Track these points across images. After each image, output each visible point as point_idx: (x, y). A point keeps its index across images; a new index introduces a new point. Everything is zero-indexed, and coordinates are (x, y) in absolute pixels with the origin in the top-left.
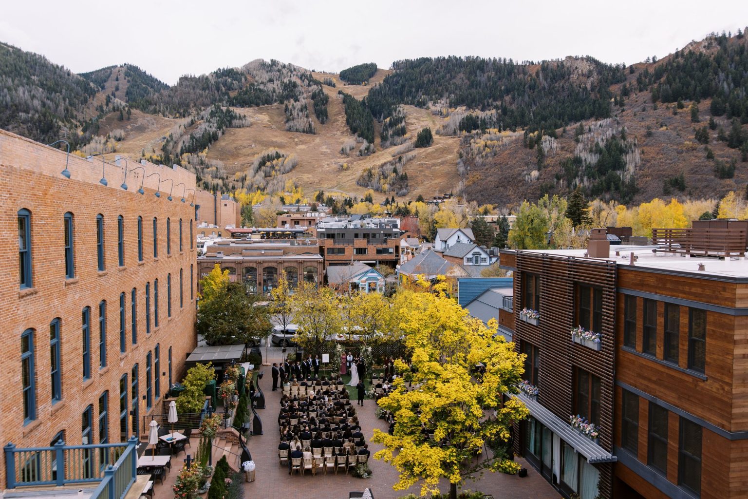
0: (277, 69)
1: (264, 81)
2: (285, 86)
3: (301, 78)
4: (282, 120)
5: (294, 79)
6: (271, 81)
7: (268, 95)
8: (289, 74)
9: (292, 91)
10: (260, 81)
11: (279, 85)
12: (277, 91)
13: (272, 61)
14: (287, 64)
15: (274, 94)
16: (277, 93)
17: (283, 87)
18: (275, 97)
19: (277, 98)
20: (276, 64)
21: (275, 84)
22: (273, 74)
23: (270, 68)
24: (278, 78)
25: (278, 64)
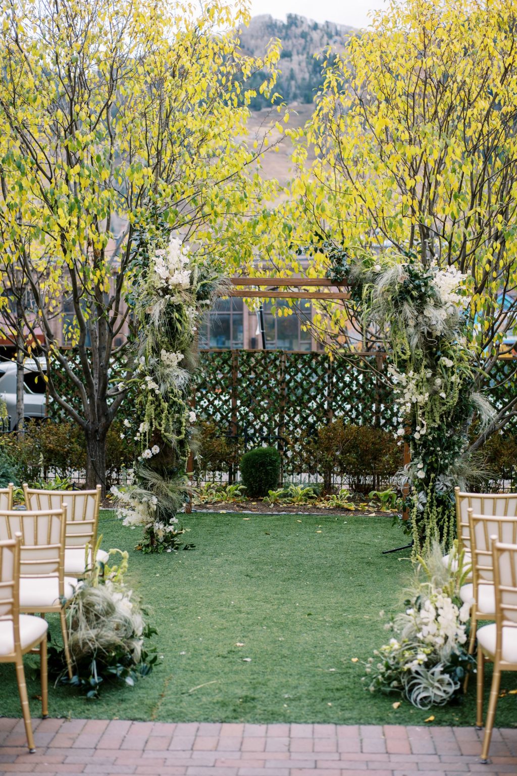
0: (299, 31)
6: (287, 55)
8: (326, 39)
11: (304, 64)
12: (299, 76)
13: (290, 17)
14: (321, 22)
15: (293, 83)
16: (299, 81)
17: (311, 67)
18: (293, 89)
19: (298, 92)
20: (299, 23)
21: (294, 62)
22: (290, 42)
23: (284, 31)
24: (300, 49)
25: (302, 22)
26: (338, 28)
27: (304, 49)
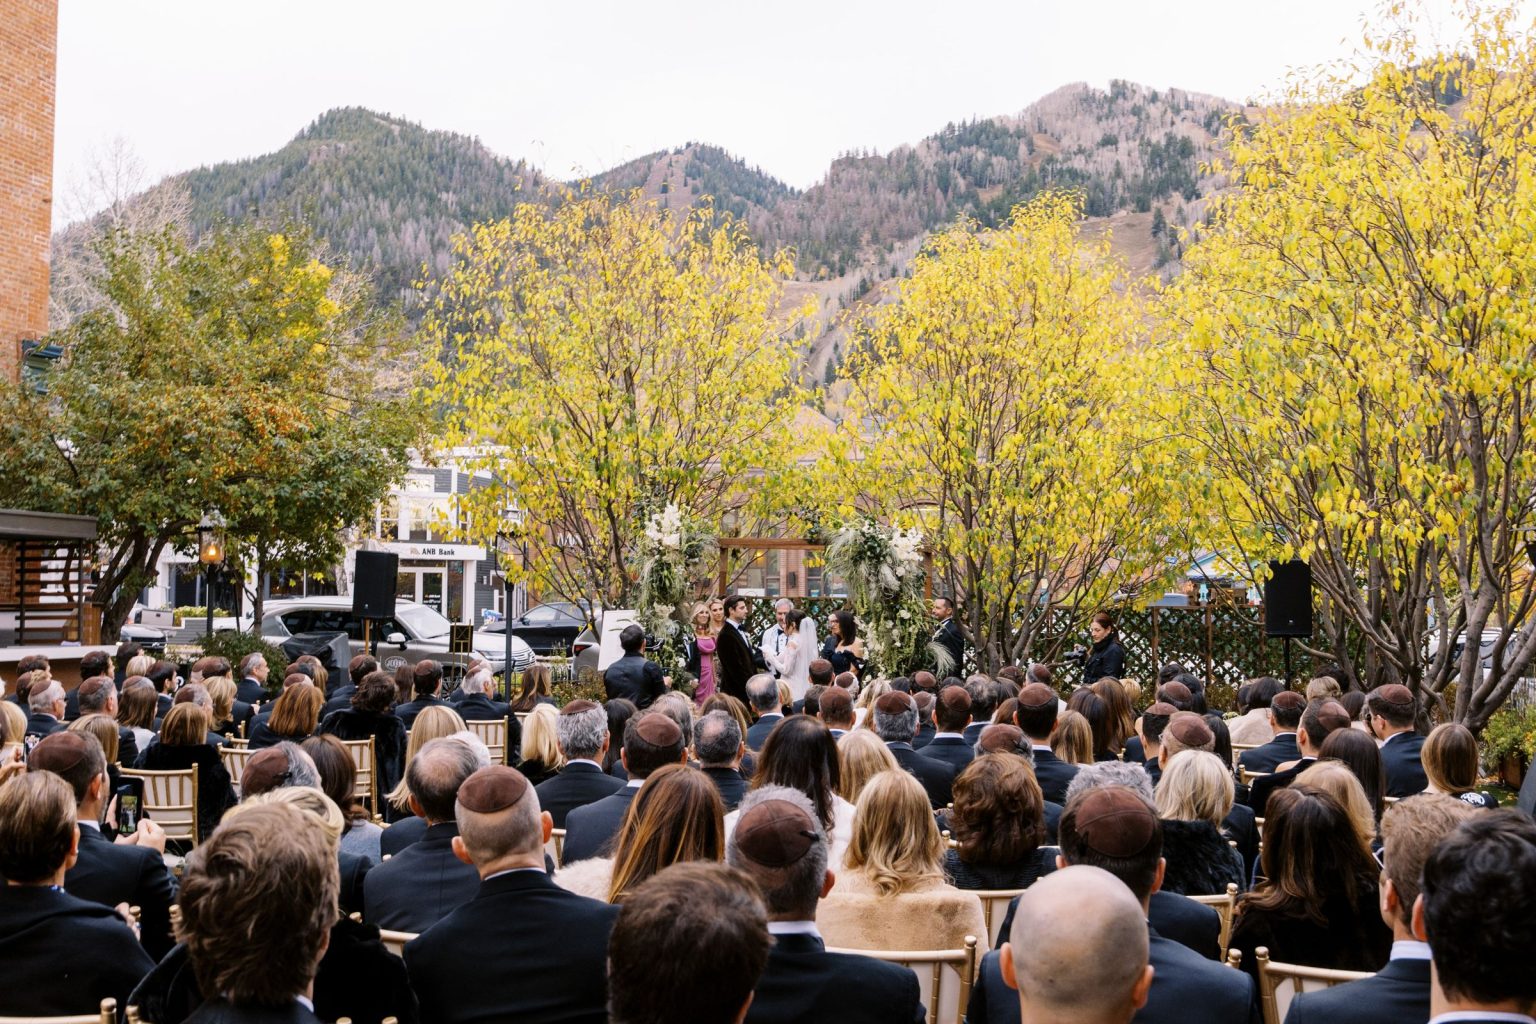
0: (1128, 105)
1: (1086, 144)
2: (1156, 156)
3: (1208, 125)
4: (1145, 261)
5: (1182, 130)
6: (1109, 141)
7: (1098, 187)
8: (1169, 114)
9: (1175, 167)
10: (1075, 148)
11: (1136, 154)
12: (1129, 173)
13: (1115, 84)
14: (1163, 89)
15: (1119, 182)
16: (1129, 179)
17: (1146, 158)
18: (1120, 191)
19: (1127, 195)
20: (1128, 93)
21: (1121, 150)
22: (1116, 122)
23: (1106, 106)
24: (1131, 131)
25: (1134, 92)
26: (1190, 98)
27: (1137, 131)
